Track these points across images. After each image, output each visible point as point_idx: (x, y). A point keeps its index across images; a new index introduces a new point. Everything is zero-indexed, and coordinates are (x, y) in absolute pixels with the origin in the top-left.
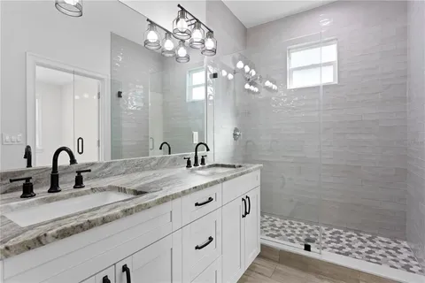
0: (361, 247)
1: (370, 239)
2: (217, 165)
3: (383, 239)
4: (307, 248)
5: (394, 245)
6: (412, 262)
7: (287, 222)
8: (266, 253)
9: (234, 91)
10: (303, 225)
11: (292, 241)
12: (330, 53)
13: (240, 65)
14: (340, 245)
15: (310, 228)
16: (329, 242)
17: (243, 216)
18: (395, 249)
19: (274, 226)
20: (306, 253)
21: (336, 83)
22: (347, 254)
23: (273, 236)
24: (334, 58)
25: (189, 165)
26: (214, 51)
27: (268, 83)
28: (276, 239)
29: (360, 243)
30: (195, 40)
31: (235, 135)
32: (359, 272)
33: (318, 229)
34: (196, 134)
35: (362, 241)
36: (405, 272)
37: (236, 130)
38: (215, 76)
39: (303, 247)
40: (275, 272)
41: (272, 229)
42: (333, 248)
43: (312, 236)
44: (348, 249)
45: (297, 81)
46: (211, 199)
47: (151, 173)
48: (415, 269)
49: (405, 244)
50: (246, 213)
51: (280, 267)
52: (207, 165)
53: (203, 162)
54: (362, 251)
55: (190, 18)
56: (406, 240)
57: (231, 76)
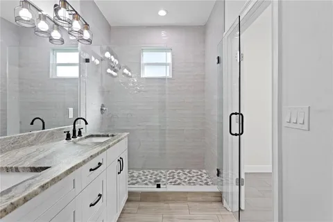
0: (185, 178)
1: (189, 172)
2: (92, 136)
3: (195, 171)
4: (159, 186)
5: (200, 173)
6: (209, 180)
7: (141, 172)
8: (132, 197)
9: (102, 75)
10: (152, 171)
11: (146, 184)
12: (167, 57)
13: (107, 55)
14: (174, 180)
15: (156, 173)
16: (168, 180)
17: (119, 173)
18: (201, 175)
19: (133, 176)
20: (158, 190)
21: (171, 77)
22: (179, 184)
23: (133, 184)
24: (169, 61)
25: (68, 137)
26: (90, 41)
27: (126, 71)
28: (136, 186)
29: (185, 176)
30: (75, 30)
31: (102, 109)
32: (187, 192)
33: (161, 173)
34: (71, 110)
35: (185, 174)
36: (206, 186)
37: (103, 106)
38: (87, 61)
39: (156, 186)
40: (139, 208)
41: (132, 180)
42: (171, 182)
43: (158, 178)
44: (179, 181)
45: (148, 73)
46: (100, 164)
47: (33, 149)
48: (210, 183)
49: (204, 171)
50: (121, 171)
51: (142, 204)
52: (83, 136)
53: (80, 133)
54: (186, 180)
55: (70, 9)
56: (204, 169)
57: (97, 62)
